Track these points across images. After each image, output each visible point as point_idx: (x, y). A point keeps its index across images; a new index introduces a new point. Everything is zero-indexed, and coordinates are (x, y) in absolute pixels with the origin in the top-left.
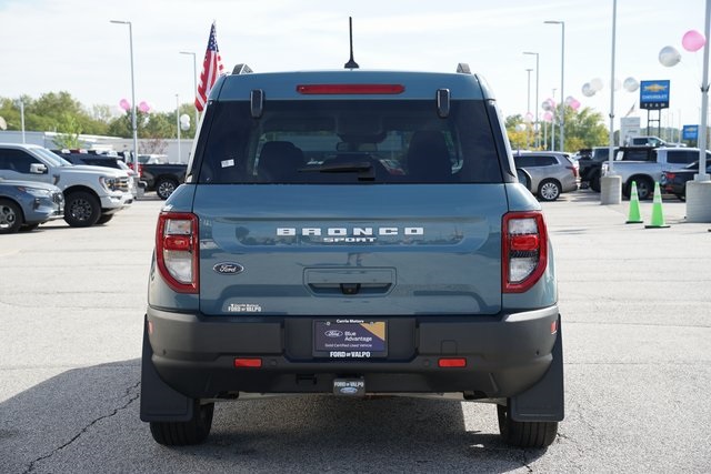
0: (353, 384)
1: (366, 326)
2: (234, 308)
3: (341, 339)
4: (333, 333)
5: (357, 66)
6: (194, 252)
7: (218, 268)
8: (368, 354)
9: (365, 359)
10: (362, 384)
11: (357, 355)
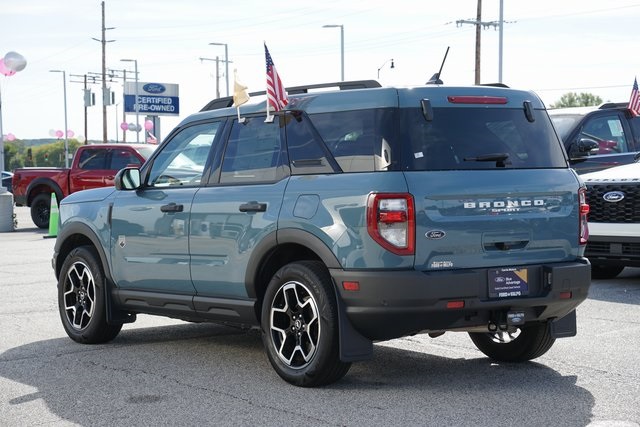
0: (518, 315)
1: (517, 273)
2: (435, 265)
3: (503, 284)
4: (499, 280)
5: (442, 83)
6: (411, 221)
7: (429, 235)
8: (519, 293)
9: (518, 297)
10: (523, 315)
11: (513, 294)
